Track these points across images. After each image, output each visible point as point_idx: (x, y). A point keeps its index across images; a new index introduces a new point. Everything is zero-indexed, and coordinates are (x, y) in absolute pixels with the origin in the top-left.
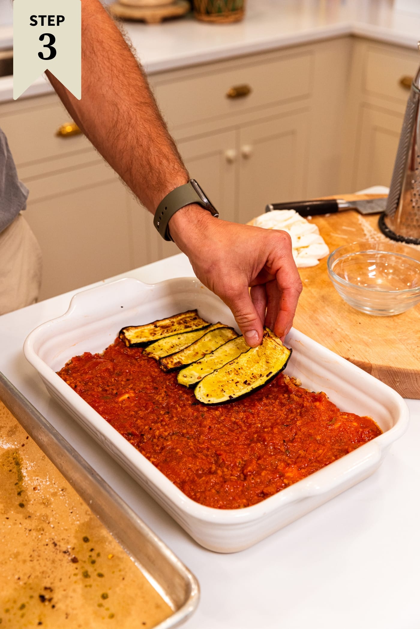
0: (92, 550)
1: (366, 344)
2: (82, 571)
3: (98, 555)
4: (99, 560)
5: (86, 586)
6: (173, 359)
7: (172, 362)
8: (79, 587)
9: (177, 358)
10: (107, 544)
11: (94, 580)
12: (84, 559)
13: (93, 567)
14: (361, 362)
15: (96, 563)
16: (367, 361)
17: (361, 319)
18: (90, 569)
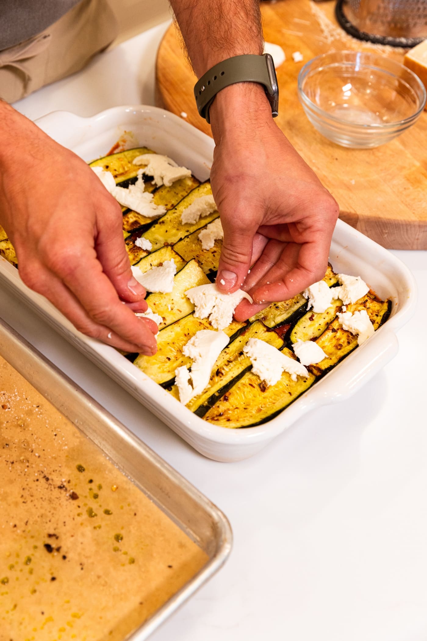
0: (91, 481)
1: (348, 188)
2: (86, 509)
3: (100, 487)
4: (101, 493)
5: (95, 528)
6: (128, 218)
7: (128, 222)
8: (88, 530)
9: (133, 217)
10: (107, 472)
11: (101, 519)
12: (84, 495)
13: (97, 502)
14: (347, 212)
15: (99, 497)
16: (353, 212)
17: (338, 153)
18: (94, 505)
